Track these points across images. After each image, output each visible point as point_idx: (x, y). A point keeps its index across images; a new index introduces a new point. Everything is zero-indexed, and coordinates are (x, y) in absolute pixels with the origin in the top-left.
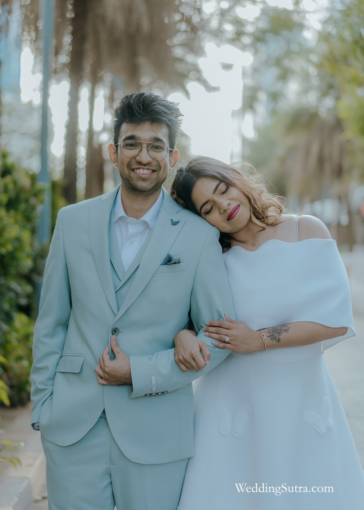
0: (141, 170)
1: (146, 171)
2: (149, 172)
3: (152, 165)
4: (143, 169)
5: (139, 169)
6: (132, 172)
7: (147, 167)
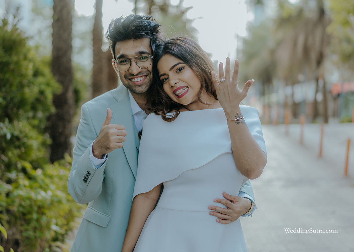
0: (136, 79)
1: (139, 79)
2: (142, 78)
3: (143, 72)
4: (137, 78)
5: (134, 78)
6: (130, 82)
7: (139, 76)
